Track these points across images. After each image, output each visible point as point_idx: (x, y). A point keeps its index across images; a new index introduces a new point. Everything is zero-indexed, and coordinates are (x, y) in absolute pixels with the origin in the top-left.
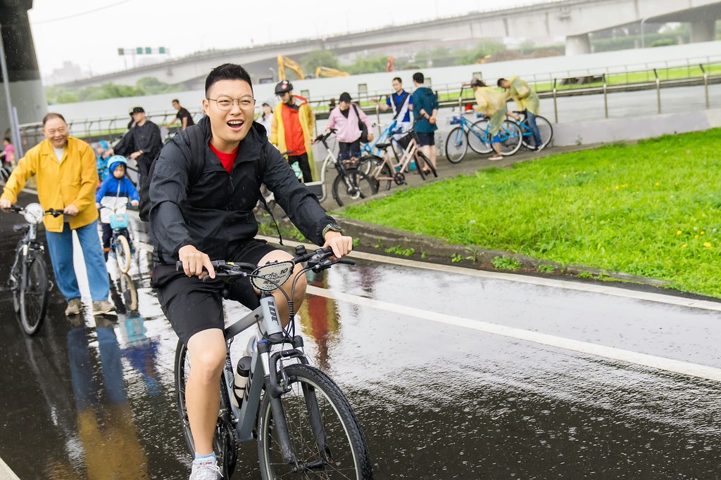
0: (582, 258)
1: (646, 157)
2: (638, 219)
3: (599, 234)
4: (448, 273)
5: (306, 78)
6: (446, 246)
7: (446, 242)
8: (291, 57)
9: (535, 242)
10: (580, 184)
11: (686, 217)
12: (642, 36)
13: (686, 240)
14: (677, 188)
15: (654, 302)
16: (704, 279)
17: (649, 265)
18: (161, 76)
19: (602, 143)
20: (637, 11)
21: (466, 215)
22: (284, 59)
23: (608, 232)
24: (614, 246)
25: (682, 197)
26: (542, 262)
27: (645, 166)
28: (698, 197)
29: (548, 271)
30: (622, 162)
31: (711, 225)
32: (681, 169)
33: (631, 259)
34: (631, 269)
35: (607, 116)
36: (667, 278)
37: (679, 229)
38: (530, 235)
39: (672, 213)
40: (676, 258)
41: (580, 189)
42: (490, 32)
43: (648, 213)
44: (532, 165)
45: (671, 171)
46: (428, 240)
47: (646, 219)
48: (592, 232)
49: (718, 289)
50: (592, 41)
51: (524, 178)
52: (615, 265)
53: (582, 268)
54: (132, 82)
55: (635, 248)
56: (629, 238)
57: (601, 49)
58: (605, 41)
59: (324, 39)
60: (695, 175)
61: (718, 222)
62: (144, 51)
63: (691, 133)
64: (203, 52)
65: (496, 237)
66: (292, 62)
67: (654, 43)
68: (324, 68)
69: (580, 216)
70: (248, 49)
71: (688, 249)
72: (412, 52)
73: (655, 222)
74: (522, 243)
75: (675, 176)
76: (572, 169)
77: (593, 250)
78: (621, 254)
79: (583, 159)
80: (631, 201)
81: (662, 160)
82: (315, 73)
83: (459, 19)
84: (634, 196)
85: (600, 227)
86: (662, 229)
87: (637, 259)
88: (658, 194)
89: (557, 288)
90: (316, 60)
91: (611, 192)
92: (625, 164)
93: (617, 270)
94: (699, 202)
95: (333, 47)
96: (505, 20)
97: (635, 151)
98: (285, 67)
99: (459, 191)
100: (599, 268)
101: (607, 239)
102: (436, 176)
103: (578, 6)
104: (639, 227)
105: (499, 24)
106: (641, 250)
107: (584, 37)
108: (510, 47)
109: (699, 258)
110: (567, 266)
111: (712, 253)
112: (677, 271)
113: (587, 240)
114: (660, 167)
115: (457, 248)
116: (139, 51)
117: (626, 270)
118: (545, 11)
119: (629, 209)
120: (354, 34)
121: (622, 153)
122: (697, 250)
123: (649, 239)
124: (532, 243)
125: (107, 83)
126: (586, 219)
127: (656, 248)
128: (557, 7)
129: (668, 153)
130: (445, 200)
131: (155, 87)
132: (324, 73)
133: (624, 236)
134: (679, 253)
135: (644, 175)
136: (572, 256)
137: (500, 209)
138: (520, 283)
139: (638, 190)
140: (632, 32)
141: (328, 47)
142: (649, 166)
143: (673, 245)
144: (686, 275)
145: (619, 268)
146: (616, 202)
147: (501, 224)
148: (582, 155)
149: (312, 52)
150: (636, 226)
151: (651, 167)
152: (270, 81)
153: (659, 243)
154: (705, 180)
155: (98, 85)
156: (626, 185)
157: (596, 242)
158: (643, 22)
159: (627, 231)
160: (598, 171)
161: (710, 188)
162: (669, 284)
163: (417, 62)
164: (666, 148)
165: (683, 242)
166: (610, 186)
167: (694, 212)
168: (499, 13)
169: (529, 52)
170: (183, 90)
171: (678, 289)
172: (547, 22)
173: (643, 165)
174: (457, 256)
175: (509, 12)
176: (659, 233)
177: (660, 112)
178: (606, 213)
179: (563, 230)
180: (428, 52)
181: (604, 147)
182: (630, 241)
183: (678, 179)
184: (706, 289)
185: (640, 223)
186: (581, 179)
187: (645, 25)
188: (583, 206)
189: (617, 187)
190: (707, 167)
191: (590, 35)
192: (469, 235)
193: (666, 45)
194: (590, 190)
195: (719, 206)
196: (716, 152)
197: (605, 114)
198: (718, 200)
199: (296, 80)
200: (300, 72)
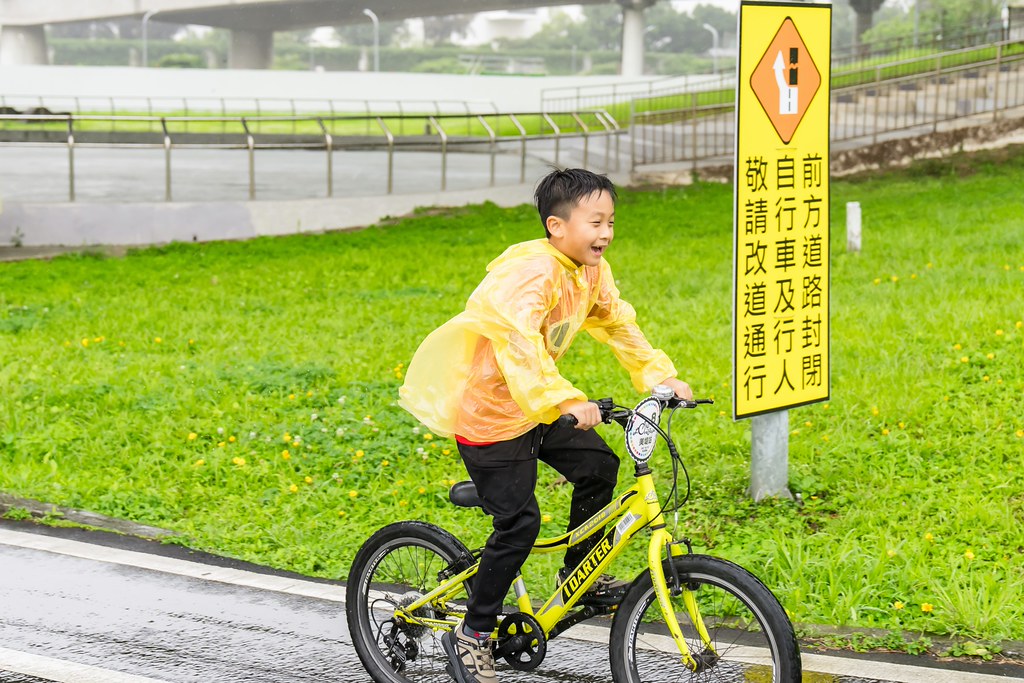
0: (14, 480)
1: (141, 284)
2: (122, 406)
3: (47, 433)
10: (16, 330)
11: (205, 407)
12: (144, 43)
13: (204, 450)
14: (192, 350)
15: (142, 569)
16: (231, 526)
17: (136, 497)
19: (62, 246)
23: (64, 429)
24: (75, 459)
25: (200, 369)
27: (138, 303)
28: (228, 371)
30: (96, 291)
31: (247, 425)
32: (201, 313)
33: (105, 484)
34: (103, 504)
35: (72, 195)
36: (166, 524)
37: (192, 429)
39: (182, 398)
40: (184, 484)
41: (15, 339)
43: (138, 396)
45: (184, 313)
47: (135, 407)
48: (34, 427)
49: (253, 546)
50: (50, 40)
52: (75, 496)
53: (12, 500)
55: (112, 462)
56: (102, 443)
57: (67, 58)
58: (76, 43)
60: (224, 327)
61: (259, 418)
63: (222, 242)
67: (165, 58)
69: (14, 396)
71: (206, 467)
73: (152, 413)
75: (190, 327)
77: (35, 465)
78: (87, 474)
79: (23, 278)
80: (109, 372)
81: (168, 292)
84: (115, 362)
85: (51, 419)
86: (163, 427)
87: (116, 485)
88: (159, 359)
91: (73, 351)
92: (102, 296)
93: (78, 506)
94: (230, 380)
97: (121, 270)
100: (45, 501)
101: (62, 442)
104: (123, 422)
106: (124, 467)
107: (35, 31)
109: (225, 484)
111: (247, 477)
112: (185, 509)
113: (24, 444)
114: (164, 305)
117: (95, 506)
119: (105, 387)
121: (97, 272)
122: (222, 470)
123: (139, 445)
126: (24, 402)
127: (150, 464)
129: (179, 278)
133: (94, 439)
134: (189, 475)
135: (136, 320)
139: (123, 350)
140: (125, 33)
142: (146, 303)
143: (181, 458)
144: (200, 518)
145: (82, 501)
146: (82, 371)
148: (22, 270)
150: (117, 420)
151: (150, 304)
153: (156, 453)
154: (242, 337)
156: (102, 338)
157: (42, 448)
158: (146, 17)
159: (100, 428)
160: (51, 307)
161: (250, 353)
162: (170, 535)
165: (198, 455)
166: (72, 338)
167: (220, 398)
171: (185, 544)
173: (134, 299)
176: (156, 435)
177: (169, 197)
178: (62, 392)
181: (64, 255)
182: (104, 447)
183: (194, 331)
184: (235, 546)
185: (124, 414)
186: (18, 320)
187: (151, 23)
188: (20, 376)
189: (85, 341)
190: (245, 311)
191: (47, 28)
193: (185, 65)
194: (35, 342)
195: (262, 389)
196: (262, 284)
197: (68, 190)
198: (261, 378)
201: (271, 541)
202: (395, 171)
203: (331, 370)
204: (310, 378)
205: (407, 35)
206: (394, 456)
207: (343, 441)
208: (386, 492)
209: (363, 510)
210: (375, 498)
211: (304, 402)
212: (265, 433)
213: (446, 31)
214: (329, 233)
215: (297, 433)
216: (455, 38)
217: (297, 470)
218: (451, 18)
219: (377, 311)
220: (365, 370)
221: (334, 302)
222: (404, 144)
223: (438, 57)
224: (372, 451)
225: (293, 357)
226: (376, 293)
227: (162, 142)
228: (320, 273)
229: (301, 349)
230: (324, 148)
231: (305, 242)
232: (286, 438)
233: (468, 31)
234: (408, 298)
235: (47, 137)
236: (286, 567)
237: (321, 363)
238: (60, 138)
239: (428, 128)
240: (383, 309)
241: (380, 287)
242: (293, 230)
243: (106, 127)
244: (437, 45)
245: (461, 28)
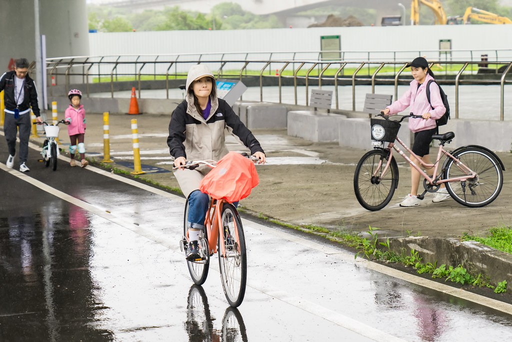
5: (447, 23)
54: (206, 7)
68: (475, 9)
82: (462, 15)
131: (237, 17)
132: (475, 17)
152: (397, 22)
170: (273, 27)
199: (434, 23)
200: (441, 12)
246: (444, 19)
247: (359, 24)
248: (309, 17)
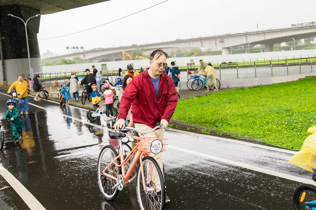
0: (232, 130)
1: (252, 94)
2: (251, 116)
3: (237, 122)
4: (186, 134)
5: (132, 60)
6: (185, 124)
7: (184, 122)
8: (127, 52)
9: (215, 124)
10: (230, 103)
11: (267, 117)
12: (248, 49)
14: (263, 106)
16: (274, 139)
17: (255, 134)
18: (81, 57)
19: (236, 87)
20: (247, 40)
21: (191, 113)
22: (125, 53)
23: (240, 121)
24: (243, 126)
25: (265, 109)
26: (218, 131)
28: (271, 110)
29: (221, 135)
30: (244, 95)
31: (275, 120)
32: (264, 99)
33: (249, 131)
34: (249, 135)
35: (238, 77)
36: (261, 139)
37: (265, 121)
38: (213, 121)
39: (262, 115)
40: (264, 131)
41: (230, 105)
42: (196, 45)
43: (254, 115)
44: (213, 95)
45: (261, 99)
46: (178, 122)
47: (253, 117)
48: (235, 120)
49: (279, 143)
50: (231, 50)
51: (210, 99)
52: (243, 133)
53: (232, 134)
54: (71, 58)
57: (234, 53)
58: (236, 50)
59: (139, 46)
60: (269, 101)
61: (278, 119)
62: (76, 48)
63: (266, 85)
64: (96, 49)
65: (201, 121)
66: (128, 54)
67: (252, 51)
68: (138, 56)
69: (230, 115)
70: (112, 48)
71: (268, 128)
72: (169, 51)
73: (256, 118)
74: (210, 124)
75: (262, 101)
76: (227, 97)
77: (235, 128)
78: (245, 129)
80: (248, 110)
81: (257, 95)
82: (135, 58)
83: (185, 41)
84: (249, 108)
85: (238, 119)
86: (259, 120)
87: (251, 131)
88: (257, 108)
89: (224, 141)
90: (135, 53)
91: (241, 106)
95: (142, 49)
96: (201, 42)
97: (248, 91)
98: (125, 55)
99: (188, 104)
100: (238, 134)
101: (240, 123)
102: (180, 98)
103: (226, 38)
104: (251, 119)
105: (199, 43)
106: (252, 128)
107: (228, 48)
108: (203, 51)
109: (272, 131)
110: (227, 133)
111: (276, 130)
112: (264, 136)
113: (233, 123)
114: (257, 97)
115: (189, 125)
116: (74, 48)
117: (247, 135)
118: (215, 39)
119: (247, 113)
120: (149, 44)
121: (244, 92)
122: (271, 129)
123: (254, 124)
124: (214, 123)
125: (62, 58)
126: (232, 116)
127: (257, 127)
128: (219, 38)
129: (259, 92)
130: (184, 107)
131: (79, 60)
132: (138, 58)
133: (246, 123)
134: (265, 130)
135: (252, 101)
136: (228, 129)
137: (203, 111)
138: (211, 139)
139: (250, 106)
140: (245, 47)
141: (140, 49)
143: (263, 126)
144: (268, 138)
145: (245, 134)
146: (243, 110)
147: (203, 116)
148: (230, 92)
149: (134, 50)
151: (254, 97)
152: (120, 60)
153: (258, 125)
155: (59, 59)
156: (246, 104)
157: (236, 124)
159: (247, 121)
160: (236, 98)
161: (275, 106)
162: (262, 141)
163: (171, 55)
164: (258, 90)
165: (266, 126)
166: (240, 104)
167: (269, 115)
168: (199, 39)
169: (210, 53)
170: (89, 63)
171: (265, 143)
172: (216, 43)
173: (251, 96)
174: (188, 128)
175: (203, 39)
176: (258, 122)
177: (256, 77)
178: (239, 114)
179: (225, 119)
180: (174, 52)
181: (237, 89)
182: (248, 124)
183: (263, 102)
184: (275, 143)
186: (230, 101)
187: (250, 45)
188: (231, 111)
189: (243, 105)
190: (273, 98)
191: (231, 48)
192: (192, 120)
193: (256, 52)
194: (233, 105)
195: (278, 113)
196: (275, 93)
197: (237, 77)
198: (277, 111)
199: (129, 60)
200: (130, 57)
201: (282, 143)
202: (301, 69)
203: (292, 109)
204: (287, 111)
205: (301, 42)
206: (306, 126)
207: (295, 123)
208: (306, 133)
209: (301, 137)
210: (303, 135)
211: (287, 115)
212: (279, 121)
213: (309, 41)
214: (288, 82)
215: (286, 122)
216: (311, 42)
217: (286, 129)
218: (310, 38)
219: (300, 97)
220: (299, 109)
221: (290, 96)
222: (303, 64)
223: (308, 46)
224: (302, 125)
225: (284, 107)
226: (299, 94)
227: (255, 67)
228: (287, 90)
229: (285, 105)
230: (287, 66)
231: (283, 84)
232: (284, 122)
233: (314, 40)
234: (306, 94)
235: (232, 67)
236: (286, 148)
237: (289, 108)
238: (235, 67)
239: (307, 60)
240: (301, 97)
241: (300, 93)
242: (281, 82)
243: (242, 65)
244: (307, 44)
245: (313, 40)
246: (131, 58)
247: (110, 61)
248: (97, 60)
